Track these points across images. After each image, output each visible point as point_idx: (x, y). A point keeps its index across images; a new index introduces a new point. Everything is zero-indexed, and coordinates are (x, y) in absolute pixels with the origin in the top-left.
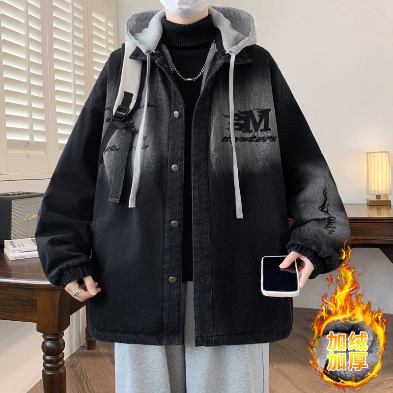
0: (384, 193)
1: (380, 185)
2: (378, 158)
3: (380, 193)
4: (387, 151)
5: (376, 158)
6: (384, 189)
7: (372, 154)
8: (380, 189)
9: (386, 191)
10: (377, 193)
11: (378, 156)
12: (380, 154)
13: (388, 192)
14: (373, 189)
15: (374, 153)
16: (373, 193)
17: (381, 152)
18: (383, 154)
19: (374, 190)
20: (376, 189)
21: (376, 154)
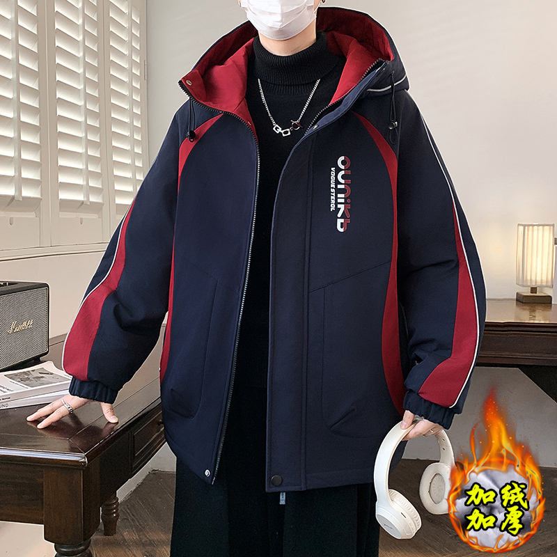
0: (544, 284)
1: (539, 272)
2: (538, 233)
3: (539, 284)
4: (552, 223)
5: (535, 233)
6: (544, 279)
7: (531, 227)
8: (539, 279)
9: (547, 282)
10: (534, 285)
11: (538, 230)
12: (541, 227)
13: (550, 284)
14: (529, 278)
15: (533, 225)
16: (529, 284)
17: (543, 225)
18: (545, 227)
19: (531, 280)
20: (533, 279)
21: (535, 227)
